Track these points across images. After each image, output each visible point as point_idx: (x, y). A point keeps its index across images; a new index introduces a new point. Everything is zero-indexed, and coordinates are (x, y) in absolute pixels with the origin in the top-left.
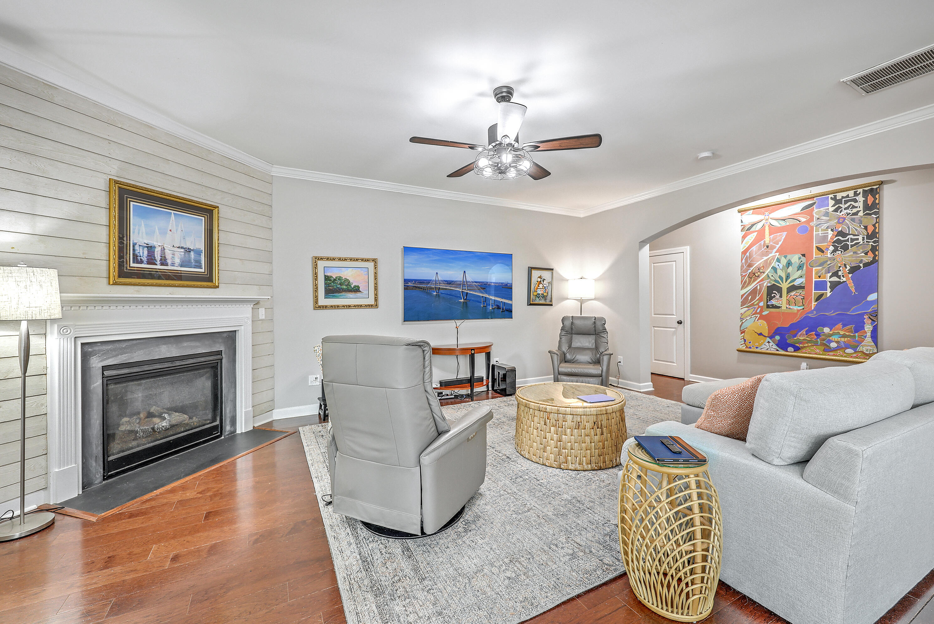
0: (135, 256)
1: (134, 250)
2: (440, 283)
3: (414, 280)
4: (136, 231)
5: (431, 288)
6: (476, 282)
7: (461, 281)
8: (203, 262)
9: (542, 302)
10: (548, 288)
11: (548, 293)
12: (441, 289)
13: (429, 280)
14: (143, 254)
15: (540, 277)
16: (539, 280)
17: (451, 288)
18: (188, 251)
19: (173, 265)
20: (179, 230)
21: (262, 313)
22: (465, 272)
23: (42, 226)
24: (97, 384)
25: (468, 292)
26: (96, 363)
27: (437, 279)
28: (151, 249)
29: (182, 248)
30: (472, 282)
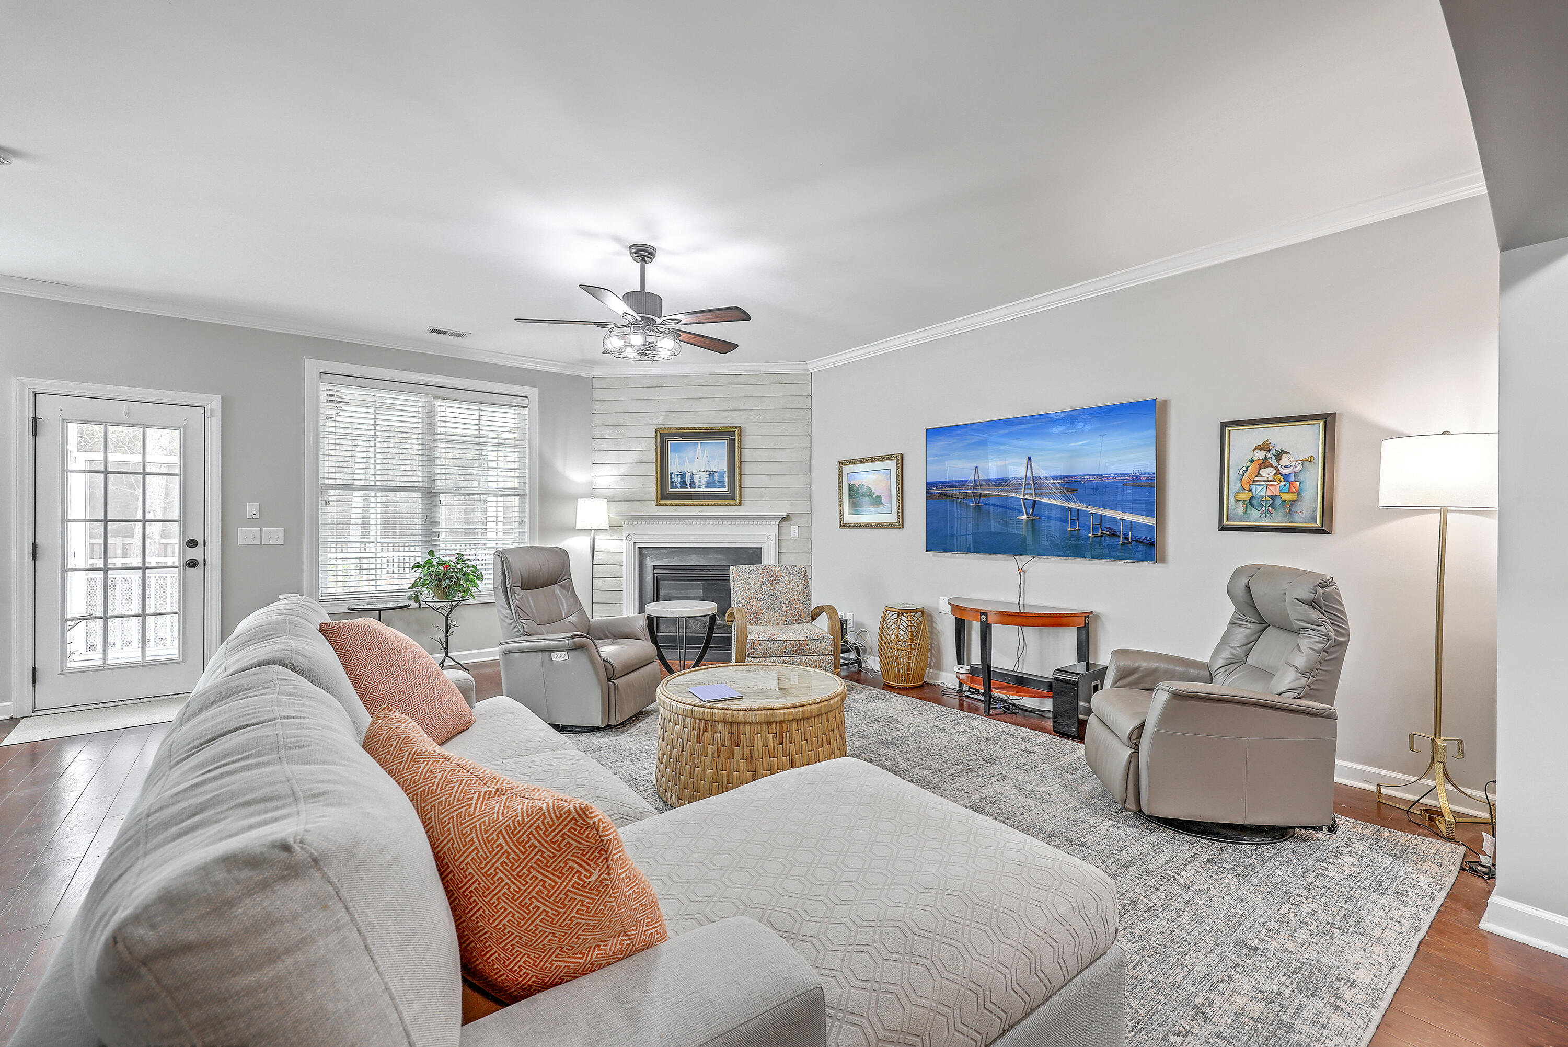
0: (672, 483)
1: (671, 478)
2: (981, 485)
3: (940, 483)
4: (672, 463)
5: (967, 495)
6: (1055, 478)
7: (1022, 479)
8: (726, 482)
9: (1279, 521)
10: (1302, 477)
11: (1298, 494)
12: (984, 496)
13: (963, 481)
14: (677, 480)
15: (1265, 447)
16: (1261, 455)
17: (1002, 494)
18: (712, 474)
19: (700, 487)
20: (705, 455)
21: (793, 530)
22: (1029, 458)
23: (623, 469)
24: (649, 578)
25: (1037, 499)
26: (649, 563)
27: (977, 478)
28: (683, 475)
29: (707, 471)
30: (1046, 477)
